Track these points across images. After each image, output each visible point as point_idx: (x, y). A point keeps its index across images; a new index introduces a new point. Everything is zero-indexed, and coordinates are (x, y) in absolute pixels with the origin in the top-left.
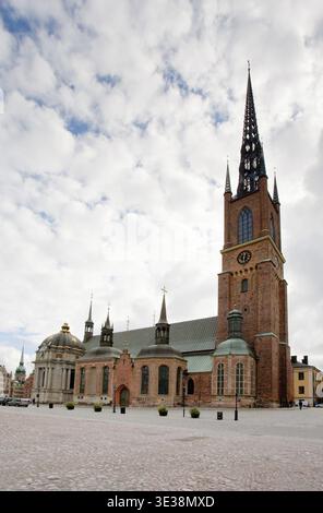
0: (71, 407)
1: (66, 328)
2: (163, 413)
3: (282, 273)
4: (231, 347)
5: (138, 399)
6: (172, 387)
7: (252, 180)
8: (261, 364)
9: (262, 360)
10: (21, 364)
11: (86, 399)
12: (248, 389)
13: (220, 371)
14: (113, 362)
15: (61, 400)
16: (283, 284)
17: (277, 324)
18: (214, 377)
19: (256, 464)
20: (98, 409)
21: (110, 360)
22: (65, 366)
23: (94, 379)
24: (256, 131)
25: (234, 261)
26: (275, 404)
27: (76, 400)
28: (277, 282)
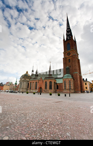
0: (27, 93)
1: (27, 72)
2: (51, 95)
3: (78, 57)
4: (67, 76)
5: (44, 91)
6: (53, 87)
7: (69, 37)
8: (75, 81)
9: (75, 80)
10: (16, 82)
11: (31, 91)
12: (72, 88)
13: (65, 83)
14: (38, 81)
15: (25, 91)
16: (79, 60)
17: (78, 70)
18: (63, 84)
19: (76, 110)
20: (34, 94)
21: (37, 80)
22: (26, 82)
23: (33, 85)
24: (69, 27)
25: (66, 55)
26: (80, 92)
27: (29, 91)
28: (77, 60)
